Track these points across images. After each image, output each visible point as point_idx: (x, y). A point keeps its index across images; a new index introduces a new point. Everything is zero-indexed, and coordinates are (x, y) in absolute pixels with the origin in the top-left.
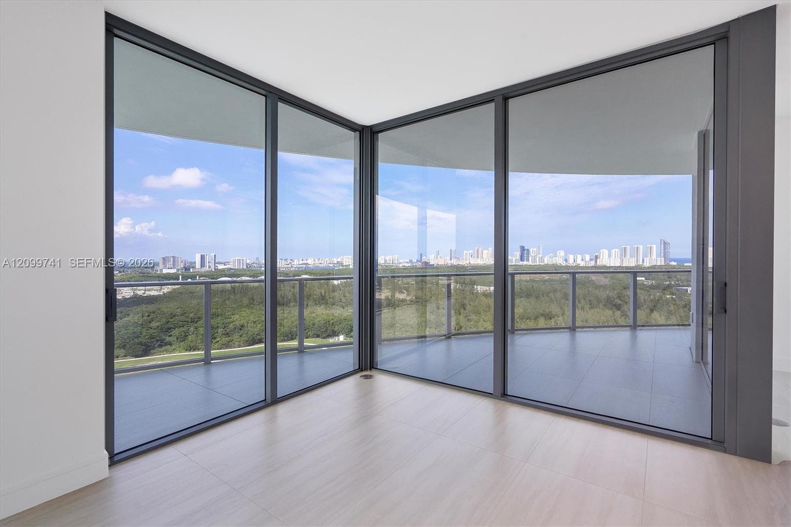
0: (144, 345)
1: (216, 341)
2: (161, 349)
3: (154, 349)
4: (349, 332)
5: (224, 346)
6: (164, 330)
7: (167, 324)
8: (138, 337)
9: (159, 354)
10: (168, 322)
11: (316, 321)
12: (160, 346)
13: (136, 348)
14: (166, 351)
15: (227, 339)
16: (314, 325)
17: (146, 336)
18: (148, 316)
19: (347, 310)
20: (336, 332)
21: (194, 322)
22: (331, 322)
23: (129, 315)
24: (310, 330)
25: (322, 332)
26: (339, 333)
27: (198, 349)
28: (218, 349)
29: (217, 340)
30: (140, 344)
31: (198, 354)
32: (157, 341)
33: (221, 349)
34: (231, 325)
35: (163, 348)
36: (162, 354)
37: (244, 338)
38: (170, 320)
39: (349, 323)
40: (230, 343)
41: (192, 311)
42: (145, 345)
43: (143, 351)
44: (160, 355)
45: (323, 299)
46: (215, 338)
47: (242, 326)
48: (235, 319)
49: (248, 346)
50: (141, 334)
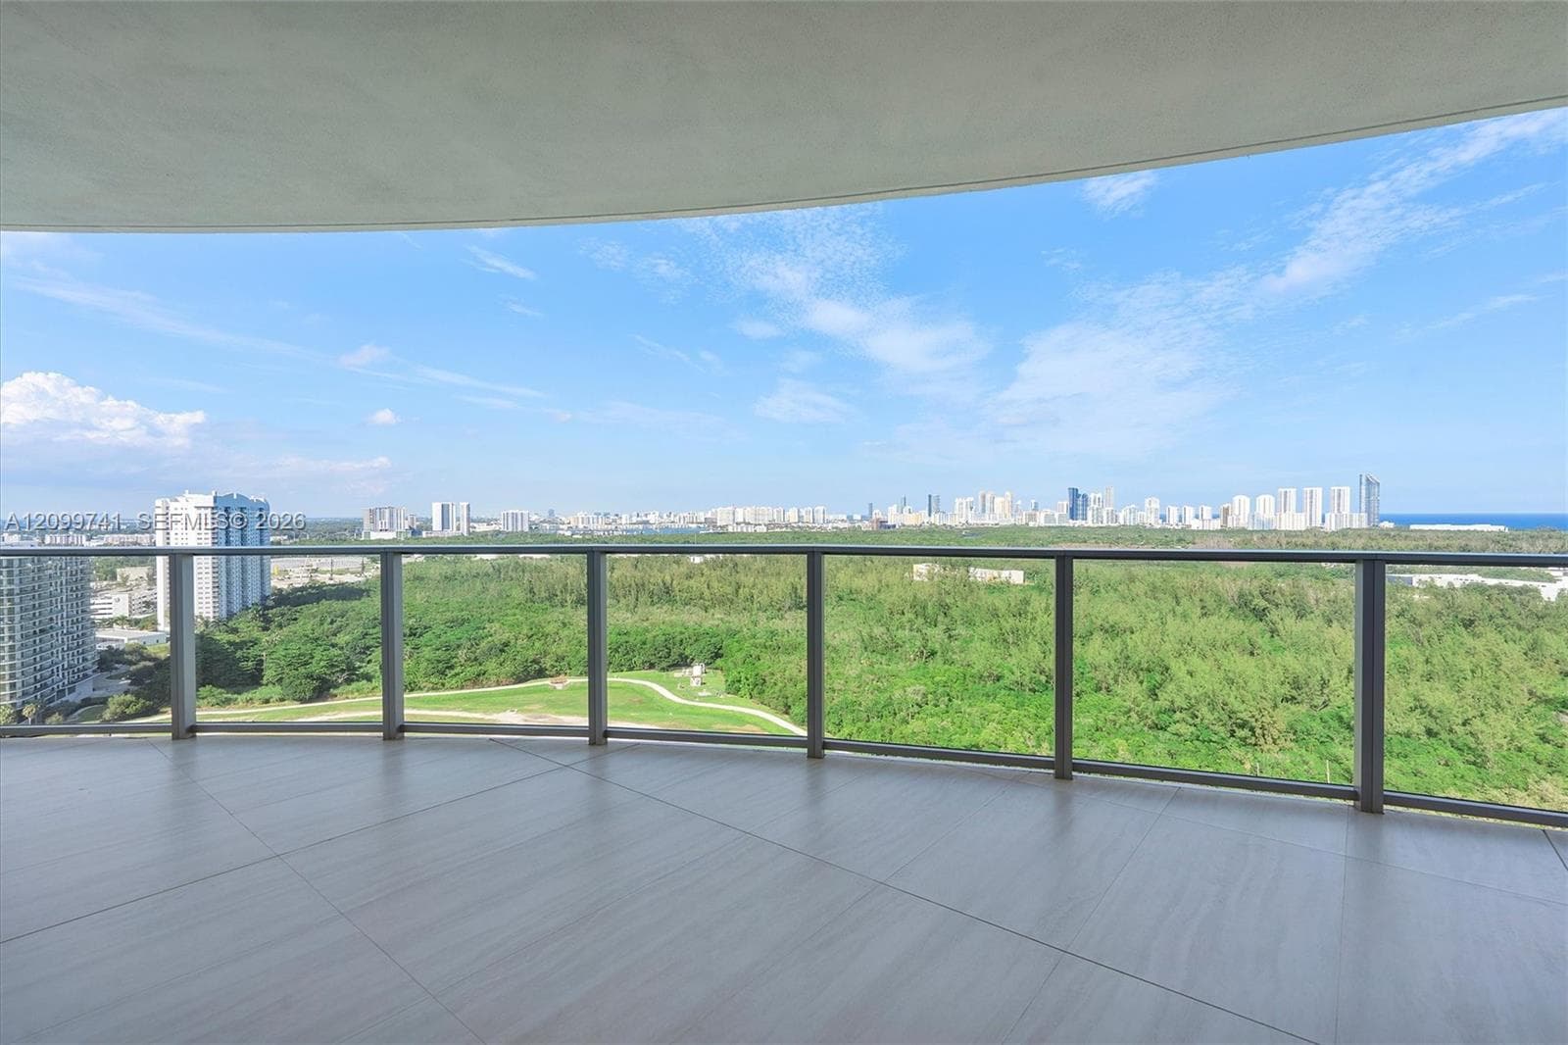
0: (317, 680)
1: (453, 672)
2: (350, 688)
3: (336, 687)
4: (712, 658)
5: (469, 683)
6: (358, 650)
7: (364, 638)
8: (306, 663)
9: (344, 696)
10: (366, 634)
11: (649, 636)
12: (349, 681)
13: (301, 684)
14: (358, 691)
15: (476, 669)
16: (644, 643)
17: (321, 660)
18: (332, 622)
19: (713, 615)
20: (687, 657)
21: (415, 635)
22: (678, 638)
23: (296, 619)
24: (636, 653)
25: (660, 657)
26: (693, 659)
27: (420, 689)
28: (457, 688)
29: (456, 671)
30: (310, 676)
31: (419, 697)
32: (343, 671)
33: (462, 688)
34: (483, 644)
35: (354, 685)
36: (350, 696)
37: (509, 668)
38: (371, 631)
39: (713, 640)
40: (481, 678)
41: (413, 613)
42: (319, 678)
43: (314, 689)
44: (347, 698)
45: (667, 593)
46: (451, 667)
47: (506, 644)
48: (492, 631)
49: (514, 684)
50: (313, 658)
